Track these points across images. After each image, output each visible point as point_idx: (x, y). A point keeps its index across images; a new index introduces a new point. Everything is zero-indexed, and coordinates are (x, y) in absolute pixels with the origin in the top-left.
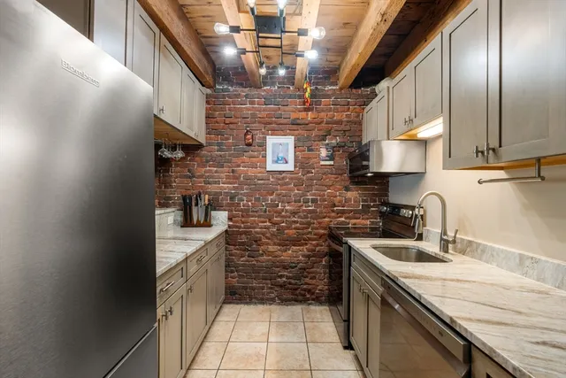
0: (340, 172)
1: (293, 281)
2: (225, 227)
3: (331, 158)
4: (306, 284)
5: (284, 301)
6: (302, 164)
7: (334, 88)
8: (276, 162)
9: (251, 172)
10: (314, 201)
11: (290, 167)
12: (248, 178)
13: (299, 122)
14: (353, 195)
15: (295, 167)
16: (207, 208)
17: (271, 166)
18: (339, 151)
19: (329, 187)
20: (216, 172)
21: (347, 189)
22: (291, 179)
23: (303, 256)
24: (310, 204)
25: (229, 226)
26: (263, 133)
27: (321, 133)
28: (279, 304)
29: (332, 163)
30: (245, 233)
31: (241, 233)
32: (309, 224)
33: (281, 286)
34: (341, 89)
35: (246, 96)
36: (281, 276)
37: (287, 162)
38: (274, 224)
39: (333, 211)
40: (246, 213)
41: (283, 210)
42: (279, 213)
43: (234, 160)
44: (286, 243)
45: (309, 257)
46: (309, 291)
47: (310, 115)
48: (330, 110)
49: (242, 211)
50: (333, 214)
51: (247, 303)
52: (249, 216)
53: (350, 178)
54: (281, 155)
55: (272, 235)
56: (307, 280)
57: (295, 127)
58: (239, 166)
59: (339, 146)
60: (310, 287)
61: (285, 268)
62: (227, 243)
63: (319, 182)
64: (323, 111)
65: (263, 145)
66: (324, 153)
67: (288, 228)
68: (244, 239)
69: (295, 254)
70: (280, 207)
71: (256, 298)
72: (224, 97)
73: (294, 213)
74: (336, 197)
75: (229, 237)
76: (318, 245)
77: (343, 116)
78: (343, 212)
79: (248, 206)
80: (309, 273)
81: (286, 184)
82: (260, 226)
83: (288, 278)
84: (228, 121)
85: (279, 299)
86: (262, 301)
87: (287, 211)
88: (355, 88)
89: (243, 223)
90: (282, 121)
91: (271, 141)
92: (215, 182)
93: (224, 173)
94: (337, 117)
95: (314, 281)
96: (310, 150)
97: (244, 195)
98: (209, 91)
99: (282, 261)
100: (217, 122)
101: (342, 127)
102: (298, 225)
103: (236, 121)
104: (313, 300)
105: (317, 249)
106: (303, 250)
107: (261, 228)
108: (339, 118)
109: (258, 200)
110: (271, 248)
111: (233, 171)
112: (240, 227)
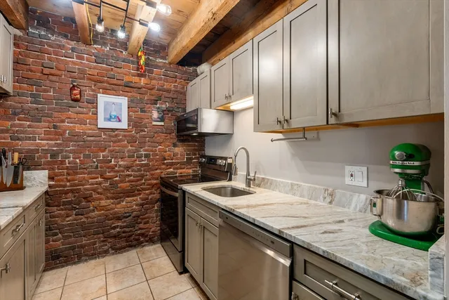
0: (168, 131)
1: (127, 230)
2: (45, 188)
3: (162, 119)
4: (141, 229)
5: (118, 250)
6: (135, 123)
7: (164, 61)
8: (109, 120)
9: (78, 128)
10: (146, 156)
11: (124, 125)
12: (74, 135)
13: (132, 85)
14: (179, 150)
15: (129, 125)
16: (16, 168)
17: (102, 123)
18: (168, 114)
19: (160, 144)
20: (29, 126)
21: (175, 145)
22: (125, 136)
23: (137, 205)
24: (143, 158)
25: (50, 186)
26: (93, 91)
27: (153, 98)
28: (113, 254)
29: (162, 123)
30: (72, 191)
31: (66, 193)
32: (142, 176)
33: (115, 237)
34: (170, 63)
35: (73, 50)
36: (115, 228)
37: (120, 121)
38: (106, 179)
39: (164, 164)
40: (73, 170)
41: (116, 166)
42: (112, 168)
43: (56, 114)
44: (119, 195)
45: (142, 205)
46: (142, 235)
47: (143, 81)
48: (161, 79)
49: (67, 168)
50: (163, 166)
51: (75, 263)
52: (77, 173)
53: (177, 136)
54: (114, 113)
55: (104, 190)
56: (141, 226)
57: (127, 89)
58: (63, 121)
59: (169, 110)
60: (143, 231)
61: (119, 219)
62: (48, 205)
63: (152, 140)
64: (154, 79)
65: (93, 102)
66: (155, 115)
67: (121, 182)
68: (70, 197)
69: (129, 205)
70: (113, 163)
71: (86, 255)
72: (41, 43)
73: (128, 168)
74: (166, 152)
75: (49, 198)
76: (151, 193)
77: (172, 86)
78: (172, 164)
79: (76, 163)
80: (142, 219)
81: (120, 141)
82: (89, 182)
83: (121, 227)
84: (46, 71)
85: (113, 249)
86: (93, 256)
87: (120, 166)
88: (181, 65)
89: (69, 181)
90: (115, 81)
91: (103, 99)
92: (29, 139)
93: (41, 128)
94: (166, 86)
95: (147, 226)
96: (142, 111)
97: (70, 152)
98: (18, 33)
99: (116, 213)
100: (31, 71)
101: (171, 95)
102: (132, 178)
103: (59, 73)
104: (147, 241)
105: (150, 197)
106: (137, 200)
107: (93, 184)
108: (168, 87)
109: (88, 157)
110: (103, 203)
111: (55, 127)
112: (65, 186)
